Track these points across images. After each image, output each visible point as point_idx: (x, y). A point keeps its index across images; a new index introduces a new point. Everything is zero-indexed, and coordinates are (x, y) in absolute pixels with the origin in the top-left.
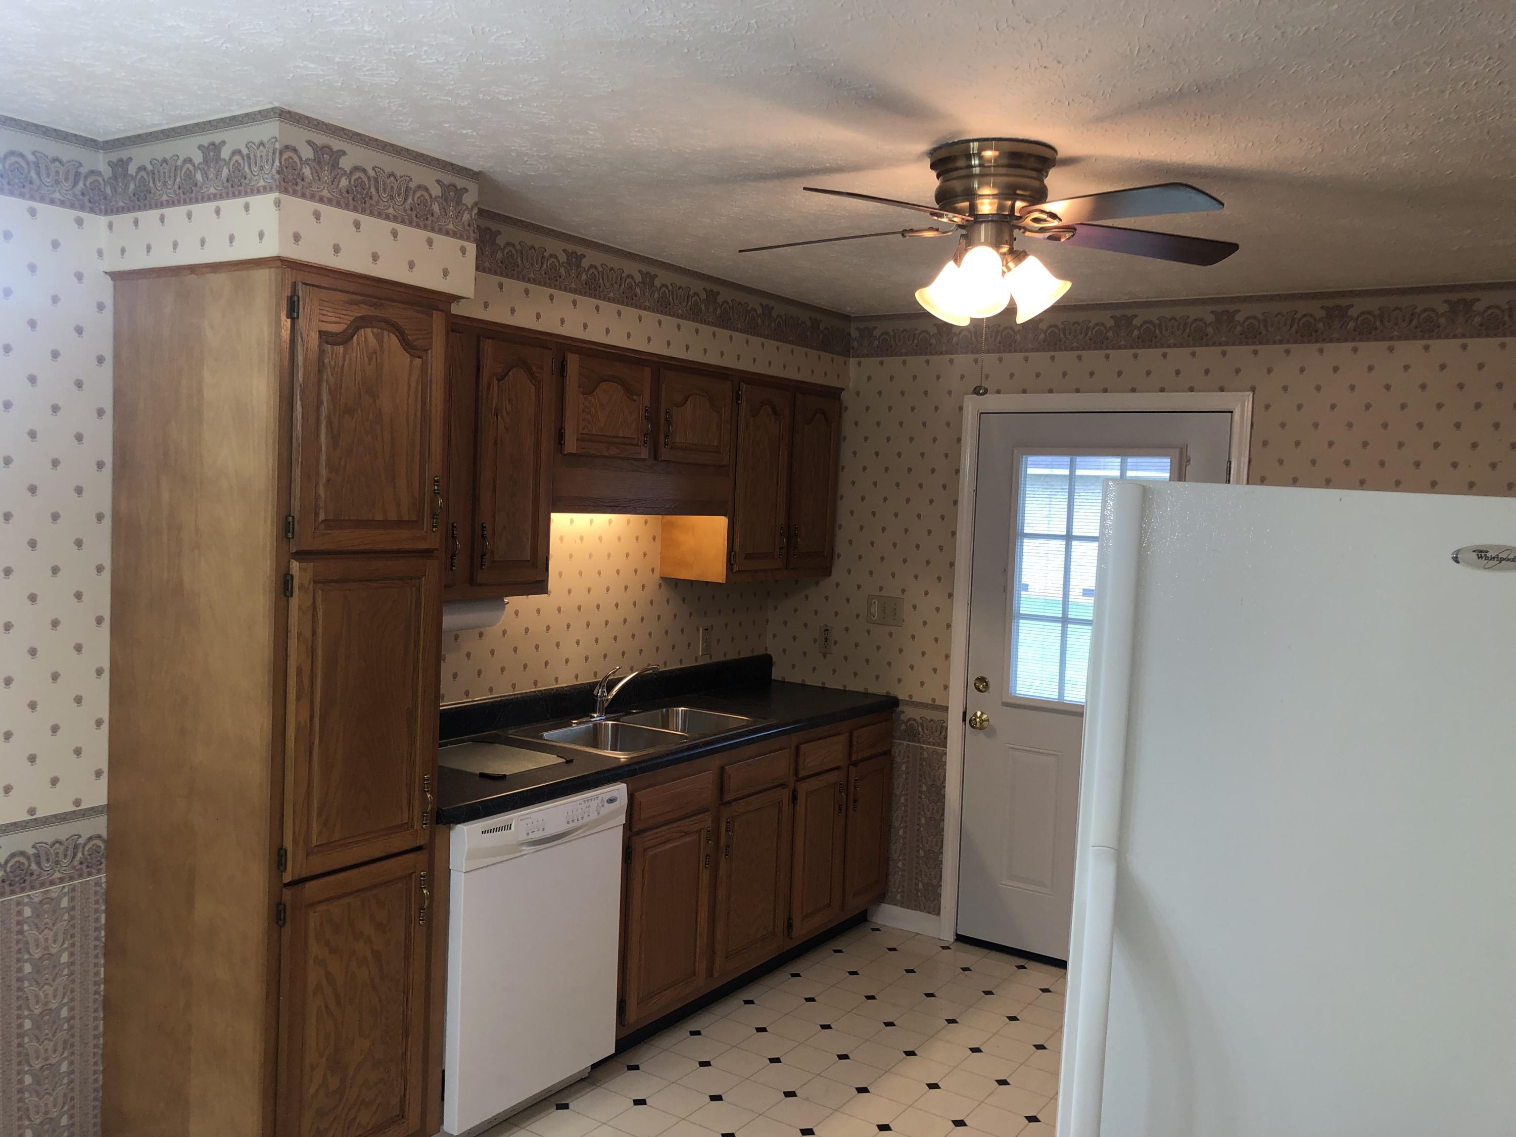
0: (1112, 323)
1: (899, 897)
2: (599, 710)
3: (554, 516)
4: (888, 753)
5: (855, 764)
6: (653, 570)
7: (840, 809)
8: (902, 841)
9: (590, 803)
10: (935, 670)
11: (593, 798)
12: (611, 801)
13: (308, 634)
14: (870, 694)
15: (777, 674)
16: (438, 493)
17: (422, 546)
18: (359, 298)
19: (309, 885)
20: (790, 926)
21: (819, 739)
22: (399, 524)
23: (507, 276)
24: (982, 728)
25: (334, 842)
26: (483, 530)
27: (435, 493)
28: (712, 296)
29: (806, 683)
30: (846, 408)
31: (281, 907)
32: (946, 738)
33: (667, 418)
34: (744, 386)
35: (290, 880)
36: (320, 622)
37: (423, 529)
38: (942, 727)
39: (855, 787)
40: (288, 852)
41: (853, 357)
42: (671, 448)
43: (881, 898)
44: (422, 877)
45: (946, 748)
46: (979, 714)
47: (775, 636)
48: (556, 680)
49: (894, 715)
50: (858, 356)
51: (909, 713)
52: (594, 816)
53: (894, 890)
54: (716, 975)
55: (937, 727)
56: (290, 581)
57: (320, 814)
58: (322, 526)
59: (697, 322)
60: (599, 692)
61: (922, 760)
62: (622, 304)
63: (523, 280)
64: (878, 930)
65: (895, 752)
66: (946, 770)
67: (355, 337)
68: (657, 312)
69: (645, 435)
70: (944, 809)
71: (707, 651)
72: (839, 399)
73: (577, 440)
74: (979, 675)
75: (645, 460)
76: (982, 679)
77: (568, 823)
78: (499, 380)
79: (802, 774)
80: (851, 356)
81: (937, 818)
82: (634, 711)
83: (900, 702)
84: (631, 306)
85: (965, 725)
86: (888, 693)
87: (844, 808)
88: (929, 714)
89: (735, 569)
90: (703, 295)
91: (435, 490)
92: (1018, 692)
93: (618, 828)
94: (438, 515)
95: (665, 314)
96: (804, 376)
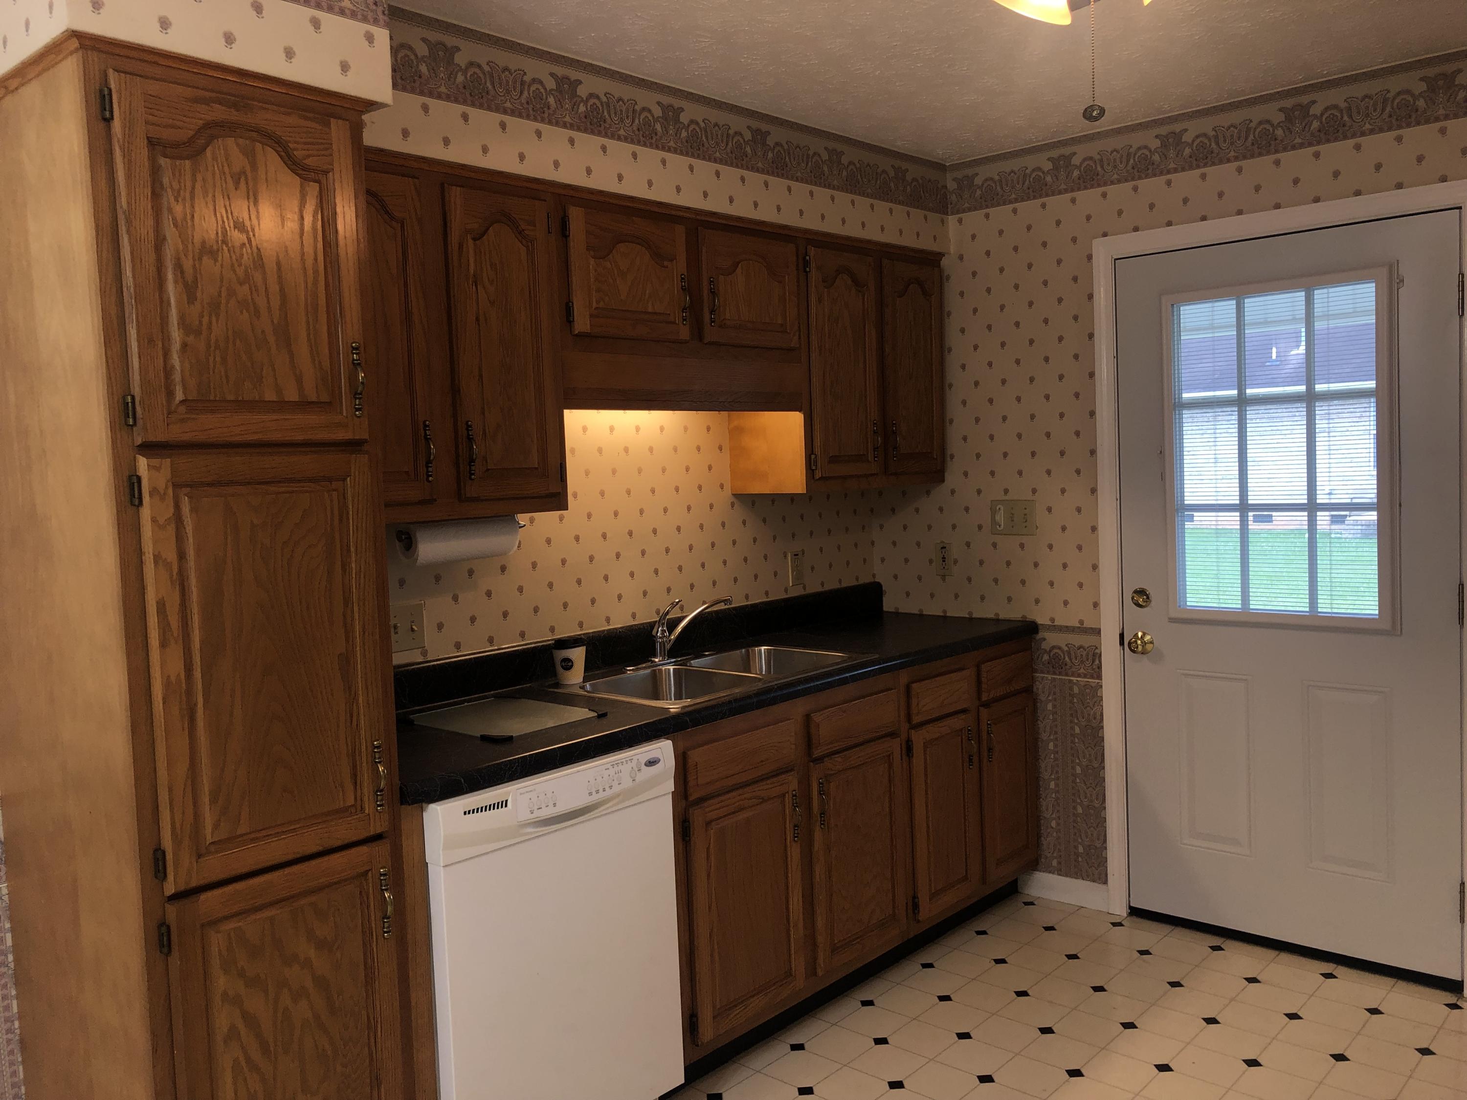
0: (1281, 117)
1: (1055, 863)
2: (660, 653)
3: (566, 412)
4: (1029, 690)
5: (986, 705)
6: (722, 486)
7: (971, 760)
8: (1054, 796)
9: (620, 767)
10: (1081, 585)
11: (624, 760)
12: (651, 763)
13: (171, 555)
14: (1002, 620)
15: (889, 604)
16: (359, 364)
17: (342, 435)
18: (208, 94)
19: (203, 897)
20: (915, 906)
21: (937, 676)
22: (304, 405)
23: (473, 105)
24: (1143, 653)
25: (242, 835)
26: (468, 430)
27: (354, 364)
28: (759, 136)
29: (924, 613)
30: (948, 278)
31: (164, 929)
32: (1100, 667)
33: (711, 289)
34: (812, 251)
35: (173, 891)
36: (191, 540)
37: (341, 413)
38: (1094, 655)
39: (988, 733)
40: (167, 854)
41: (952, 214)
42: (720, 326)
43: (1034, 865)
44: (381, 875)
45: (1101, 680)
46: (1140, 634)
47: (883, 560)
48: (608, 620)
49: (1033, 644)
50: (958, 212)
51: (1051, 639)
52: (627, 783)
53: (1049, 855)
54: (820, 973)
55: (1087, 655)
56: (136, 484)
57: (214, 801)
58: (182, 409)
59: (742, 167)
60: (659, 632)
61: (1072, 696)
62: (639, 143)
63: (497, 110)
64: (1032, 904)
65: (1038, 689)
66: (1102, 706)
67: (209, 151)
68: (687, 155)
69: (683, 309)
70: (1103, 755)
71: (799, 578)
72: (939, 266)
73: (591, 316)
74: (1137, 587)
75: (686, 342)
76: (1141, 592)
77: (590, 794)
78: (474, 239)
79: (916, 720)
80: (949, 213)
81: (1096, 766)
82: (707, 653)
83: (1040, 627)
84: (651, 146)
85: (1124, 649)
86: (1024, 617)
87: (975, 759)
88: (1077, 640)
89: (818, 475)
90: (748, 136)
91: (354, 360)
92: (1188, 604)
93: (666, 796)
94: (361, 394)
95: (698, 157)
96: (890, 237)
